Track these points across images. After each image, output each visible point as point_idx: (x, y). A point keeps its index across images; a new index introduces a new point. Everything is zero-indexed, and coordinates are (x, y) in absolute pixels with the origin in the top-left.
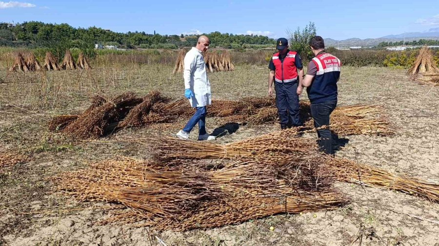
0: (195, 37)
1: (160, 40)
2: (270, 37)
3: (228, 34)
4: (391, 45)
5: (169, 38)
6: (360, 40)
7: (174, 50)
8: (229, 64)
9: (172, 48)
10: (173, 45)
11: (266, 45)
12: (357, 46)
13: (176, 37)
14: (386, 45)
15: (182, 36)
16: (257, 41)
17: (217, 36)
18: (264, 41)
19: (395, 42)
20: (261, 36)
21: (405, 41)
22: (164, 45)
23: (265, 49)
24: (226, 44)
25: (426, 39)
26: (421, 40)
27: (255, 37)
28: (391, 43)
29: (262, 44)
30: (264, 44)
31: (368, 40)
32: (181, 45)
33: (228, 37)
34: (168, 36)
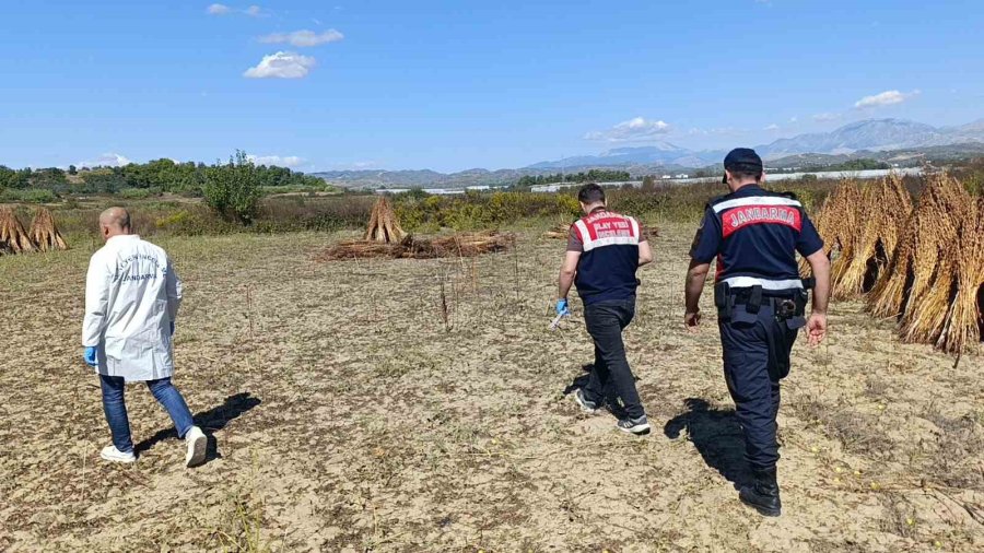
0: (109, 172)
1: (10, 181)
2: (294, 170)
3: (192, 164)
4: (540, 181)
5: (35, 175)
6: (488, 173)
7: (50, 204)
8: (53, 238)
9: (45, 200)
10: (49, 193)
11: (286, 187)
12: (482, 184)
13: (56, 172)
14: (533, 181)
15: (73, 171)
16: (265, 178)
17: (165, 168)
18: (282, 179)
19: (548, 176)
20: (273, 168)
21: (565, 174)
22: (24, 194)
23: (283, 197)
24: (189, 187)
25: (603, 170)
26: (591, 172)
27: (259, 169)
28: (541, 176)
29: (276, 184)
30: (283, 184)
31: (503, 171)
32: (71, 192)
33: (193, 169)
34: (33, 170)
